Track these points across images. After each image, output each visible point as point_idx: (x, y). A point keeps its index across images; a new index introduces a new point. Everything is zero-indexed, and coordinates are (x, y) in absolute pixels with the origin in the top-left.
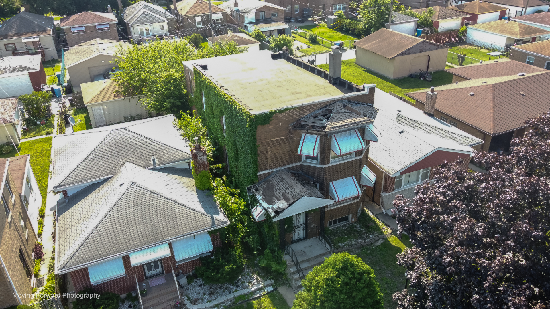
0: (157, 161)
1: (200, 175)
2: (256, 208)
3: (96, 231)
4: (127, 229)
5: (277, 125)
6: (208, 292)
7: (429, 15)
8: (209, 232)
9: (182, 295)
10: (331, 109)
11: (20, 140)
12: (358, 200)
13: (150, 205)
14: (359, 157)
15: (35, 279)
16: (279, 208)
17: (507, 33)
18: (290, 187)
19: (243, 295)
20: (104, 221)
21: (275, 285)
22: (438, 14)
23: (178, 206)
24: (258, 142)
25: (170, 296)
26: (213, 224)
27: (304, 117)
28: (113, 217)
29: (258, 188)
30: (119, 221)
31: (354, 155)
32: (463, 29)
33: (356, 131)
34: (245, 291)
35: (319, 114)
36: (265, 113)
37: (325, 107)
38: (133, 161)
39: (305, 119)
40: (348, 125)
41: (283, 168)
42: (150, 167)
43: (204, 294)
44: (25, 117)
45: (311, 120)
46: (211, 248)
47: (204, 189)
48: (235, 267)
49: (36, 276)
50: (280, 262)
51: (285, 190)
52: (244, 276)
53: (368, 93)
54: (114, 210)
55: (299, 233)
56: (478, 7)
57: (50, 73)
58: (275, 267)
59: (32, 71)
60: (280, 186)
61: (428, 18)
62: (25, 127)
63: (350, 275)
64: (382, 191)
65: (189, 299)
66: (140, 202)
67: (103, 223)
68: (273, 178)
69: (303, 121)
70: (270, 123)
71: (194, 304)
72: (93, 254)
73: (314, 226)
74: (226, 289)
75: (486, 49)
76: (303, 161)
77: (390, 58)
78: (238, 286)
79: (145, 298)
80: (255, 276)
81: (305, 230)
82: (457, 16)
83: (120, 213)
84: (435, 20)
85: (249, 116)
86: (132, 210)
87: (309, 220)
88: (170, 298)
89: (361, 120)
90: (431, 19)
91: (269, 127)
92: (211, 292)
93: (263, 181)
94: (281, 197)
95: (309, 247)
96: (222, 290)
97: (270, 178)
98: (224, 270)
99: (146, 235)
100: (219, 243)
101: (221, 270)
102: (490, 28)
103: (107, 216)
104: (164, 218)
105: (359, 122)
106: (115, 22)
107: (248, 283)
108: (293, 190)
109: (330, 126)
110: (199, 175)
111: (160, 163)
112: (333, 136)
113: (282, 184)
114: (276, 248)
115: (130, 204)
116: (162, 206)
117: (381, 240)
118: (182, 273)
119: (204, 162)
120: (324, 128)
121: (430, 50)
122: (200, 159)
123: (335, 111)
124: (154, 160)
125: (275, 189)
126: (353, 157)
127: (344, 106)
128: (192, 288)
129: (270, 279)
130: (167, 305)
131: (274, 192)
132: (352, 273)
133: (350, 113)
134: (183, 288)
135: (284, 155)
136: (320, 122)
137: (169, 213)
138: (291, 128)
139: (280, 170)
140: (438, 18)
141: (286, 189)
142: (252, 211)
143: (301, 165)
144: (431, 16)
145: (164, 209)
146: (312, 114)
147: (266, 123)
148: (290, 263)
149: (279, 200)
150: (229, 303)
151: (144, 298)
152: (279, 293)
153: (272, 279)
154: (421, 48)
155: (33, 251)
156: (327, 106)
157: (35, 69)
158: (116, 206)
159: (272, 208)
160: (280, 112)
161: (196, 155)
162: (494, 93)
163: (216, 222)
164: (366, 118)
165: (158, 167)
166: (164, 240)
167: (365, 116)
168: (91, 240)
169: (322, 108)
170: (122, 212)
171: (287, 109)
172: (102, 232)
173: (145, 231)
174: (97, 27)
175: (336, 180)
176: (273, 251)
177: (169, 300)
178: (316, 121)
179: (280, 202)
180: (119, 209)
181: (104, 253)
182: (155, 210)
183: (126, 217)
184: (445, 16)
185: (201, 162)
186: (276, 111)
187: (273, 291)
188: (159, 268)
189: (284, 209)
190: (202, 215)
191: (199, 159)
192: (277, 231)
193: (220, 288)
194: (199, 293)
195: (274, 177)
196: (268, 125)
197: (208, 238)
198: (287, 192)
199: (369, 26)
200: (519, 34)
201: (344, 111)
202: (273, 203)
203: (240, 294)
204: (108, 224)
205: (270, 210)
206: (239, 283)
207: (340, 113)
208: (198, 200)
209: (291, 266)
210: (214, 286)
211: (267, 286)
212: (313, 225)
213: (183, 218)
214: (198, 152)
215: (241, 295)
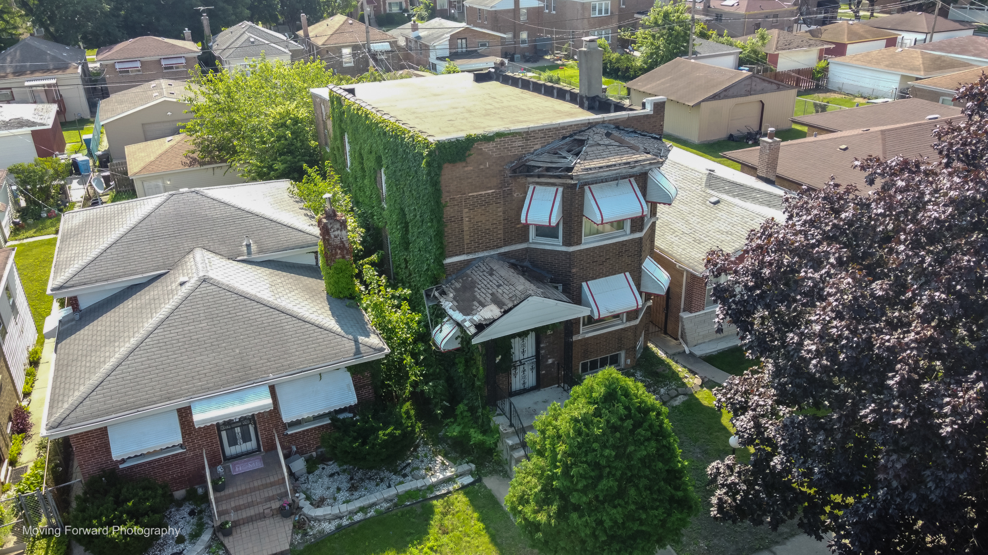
0: (254, 247)
1: (336, 268)
2: (441, 328)
3: (129, 362)
4: (188, 358)
5: (481, 164)
6: (345, 485)
7: (760, 44)
8: (349, 368)
9: (295, 491)
10: (584, 138)
11: (6, 242)
12: (637, 322)
13: (237, 318)
14: (637, 235)
15: (10, 468)
16: (485, 320)
17: (901, 68)
18: (506, 282)
19: (414, 491)
20: (144, 344)
21: (478, 474)
22: (775, 42)
23: (290, 319)
24: (444, 196)
25: (271, 492)
26: (358, 352)
27: (533, 154)
28: (163, 337)
29: (446, 289)
30: (175, 345)
31: (628, 230)
32: (823, 64)
33: (630, 180)
34: (419, 484)
35: (560, 149)
36: (457, 140)
37: (571, 136)
38: (208, 247)
39: (534, 157)
40: (615, 165)
41: (492, 253)
42: (239, 258)
43: (339, 489)
44: (19, 205)
45: (545, 157)
46: (352, 399)
47: (342, 296)
48: (398, 432)
49: (12, 463)
50: (486, 429)
51: (496, 288)
52: (417, 458)
53: (652, 113)
54: (165, 326)
55: (523, 377)
56: (846, 31)
57: (71, 139)
58: (476, 436)
59: (38, 128)
60: (486, 283)
61: (759, 49)
62: (18, 220)
63: (622, 411)
64: (682, 310)
65: (308, 498)
66: (217, 312)
67: (142, 348)
68: (473, 272)
69: (529, 160)
70: (468, 160)
71: (318, 507)
72: (119, 401)
73: (553, 363)
74: (382, 480)
75: (865, 98)
76: (531, 241)
77: (691, 104)
78: (405, 476)
79: (222, 493)
80: (439, 459)
81: (534, 371)
82: (810, 46)
83: (177, 331)
84: (771, 52)
85: (427, 145)
86: (201, 325)
87: (543, 348)
88: (271, 494)
89: (640, 158)
90: (763, 51)
91: (466, 169)
92: (353, 485)
93: (454, 276)
94: (488, 300)
95: (544, 402)
96: (374, 483)
97: (469, 272)
98: (377, 437)
99: (225, 370)
100: (368, 393)
101: (372, 437)
102: (870, 62)
103: (151, 336)
104: (262, 341)
105: (636, 162)
106: (196, 55)
107: (426, 469)
108: (511, 286)
109: (581, 166)
110: (332, 268)
111: (260, 252)
112: (586, 188)
113: (491, 279)
114: (479, 403)
115: (197, 316)
116: (260, 319)
117: (681, 397)
118: (296, 453)
119: (342, 242)
120: (570, 169)
121: (763, 91)
122: (336, 237)
123: (590, 142)
124: (248, 246)
125: (476, 289)
126: (626, 235)
127: (608, 135)
128: (314, 479)
129: (467, 463)
130: (265, 507)
131: (476, 294)
132: (627, 408)
133: (619, 146)
134: (297, 480)
135: (495, 226)
136: (563, 160)
137: (271, 332)
138: (508, 173)
139: (487, 257)
140: (777, 48)
141: (498, 286)
142: (434, 332)
143: (527, 249)
144: (763, 45)
145: (264, 325)
146: (547, 148)
147: (460, 160)
148: (505, 430)
149: (483, 306)
150: (385, 505)
151: (218, 494)
152: (485, 487)
153: (472, 462)
154: (748, 88)
155: (10, 419)
156: (575, 134)
157: (44, 125)
158: (170, 318)
159: (471, 321)
160: (487, 139)
161: (327, 227)
162: (884, 145)
163: (362, 349)
164: (649, 156)
165: (255, 257)
166: (260, 380)
167: (648, 153)
168: (118, 377)
169: (566, 137)
170: (181, 330)
171: (499, 135)
172: (140, 364)
173: (224, 363)
174: (163, 63)
175: (593, 278)
176: (472, 410)
177: (270, 499)
178: (554, 160)
179: (486, 309)
180: (175, 324)
181: (141, 400)
182: (245, 326)
183: (189, 339)
184: (788, 46)
185: (337, 241)
186: (478, 136)
187: (472, 484)
188: (250, 440)
189: (494, 320)
190: (337, 336)
191: (332, 236)
192: (481, 368)
193: (370, 479)
194: (328, 488)
195: (476, 269)
196: (464, 164)
197: (348, 378)
198: (500, 291)
199: (653, 61)
200: (922, 69)
201: (607, 142)
202: (474, 312)
203: (408, 488)
204: (153, 350)
205: (467, 324)
206: (408, 470)
207: (600, 145)
208: (329, 313)
209: (508, 436)
210: (359, 474)
211: (461, 475)
212: (550, 361)
213: (299, 342)
214: (331, 221)
215: (410, 491)
